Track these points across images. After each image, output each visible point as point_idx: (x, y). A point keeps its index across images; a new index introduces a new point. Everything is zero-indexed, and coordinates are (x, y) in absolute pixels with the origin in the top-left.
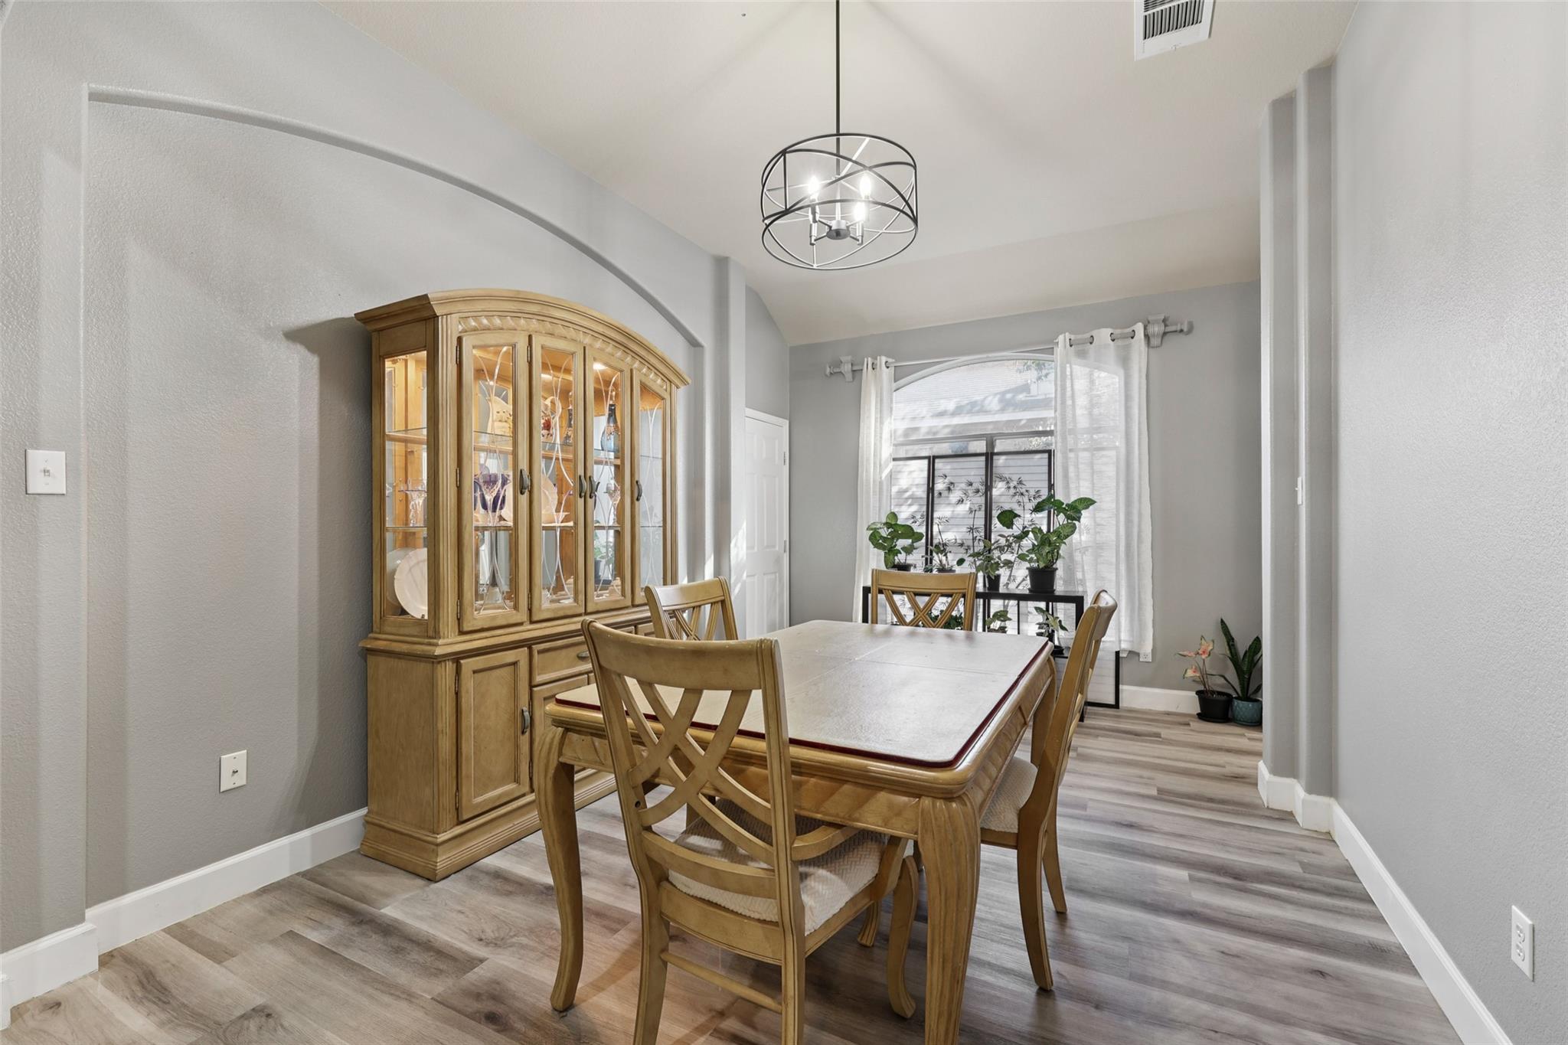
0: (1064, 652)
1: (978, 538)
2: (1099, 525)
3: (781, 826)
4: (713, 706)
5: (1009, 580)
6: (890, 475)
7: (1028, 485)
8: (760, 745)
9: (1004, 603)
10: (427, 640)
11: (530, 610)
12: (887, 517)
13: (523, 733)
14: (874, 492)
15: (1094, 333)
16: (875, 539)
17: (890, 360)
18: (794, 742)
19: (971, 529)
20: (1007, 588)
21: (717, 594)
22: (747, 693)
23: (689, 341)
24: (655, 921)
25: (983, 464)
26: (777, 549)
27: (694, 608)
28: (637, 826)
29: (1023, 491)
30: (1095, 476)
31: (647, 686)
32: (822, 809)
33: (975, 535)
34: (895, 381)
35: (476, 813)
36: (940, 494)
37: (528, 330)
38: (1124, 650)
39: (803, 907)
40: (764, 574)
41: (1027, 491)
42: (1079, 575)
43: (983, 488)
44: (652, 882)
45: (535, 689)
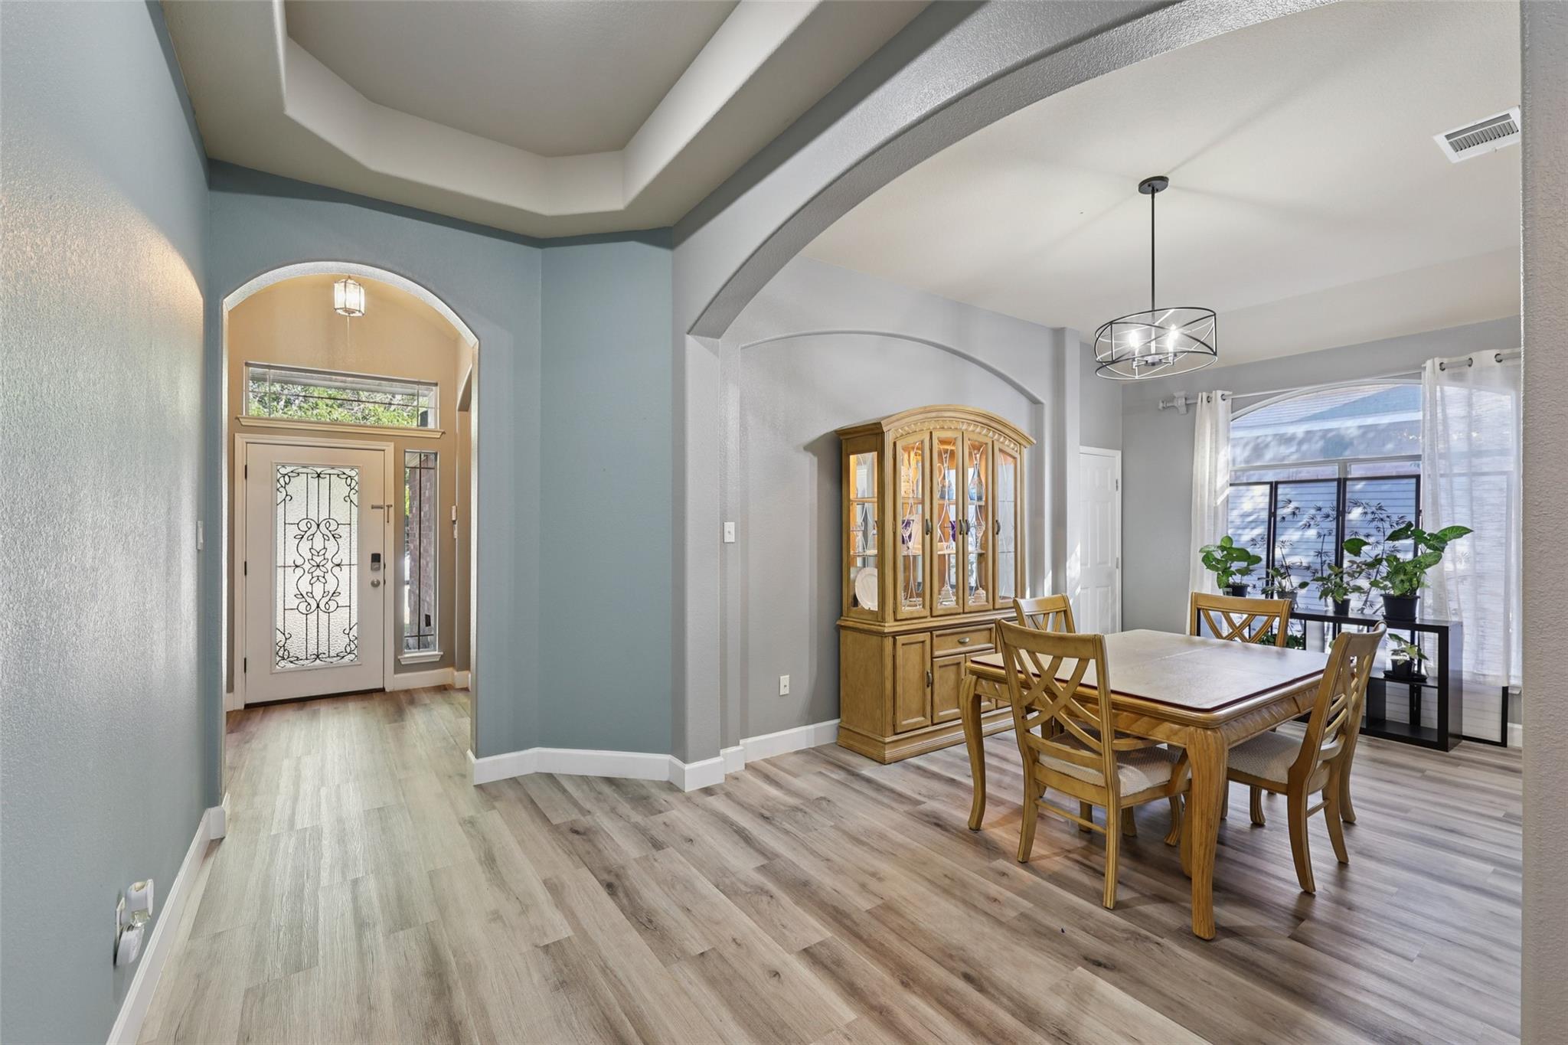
0: (1427, 680)
1: (1327, 562)
2: (1479, 554)
3: (1106, 733)
4: (1067, 668)
5: (1365, 604)
6: (1227, 500)
7: (1390, 511)
8: (1096, 693)
9: (1359, 628)
10: (878, 623)
11: (931, 609)
12: (1222, 540)
13: (928, 686)
14: (1208, 516)
15: (1474, 355)
16: (1208, 560)
17: (1227, 393)
18: (1113, 692)
19: (1320, 554)
20: (1362, 613)
21: (1061, 606)
22: (1087, 660)
23: (1031, 401)
24: (1032, 782)
25: (1335, 490)
26: (1110, 565)
27: (1044, 614)
28: (1023, 730)
29: (1384, 516)
30: (1474, 504)
31: (1032, 654)
32: (1131, 729)
33: (1324, 559)
34: (1232, 412)
35: (904, 730)
36: (1284, 518)
37: (929, 429)
38: (1514, 687)
39: (1119, 781)
40: (1097, 587)
41: (1388, 517)
42: (1453, 605)
43: (1335, 513)
44: (1031, 762)
45: (935, 660)
